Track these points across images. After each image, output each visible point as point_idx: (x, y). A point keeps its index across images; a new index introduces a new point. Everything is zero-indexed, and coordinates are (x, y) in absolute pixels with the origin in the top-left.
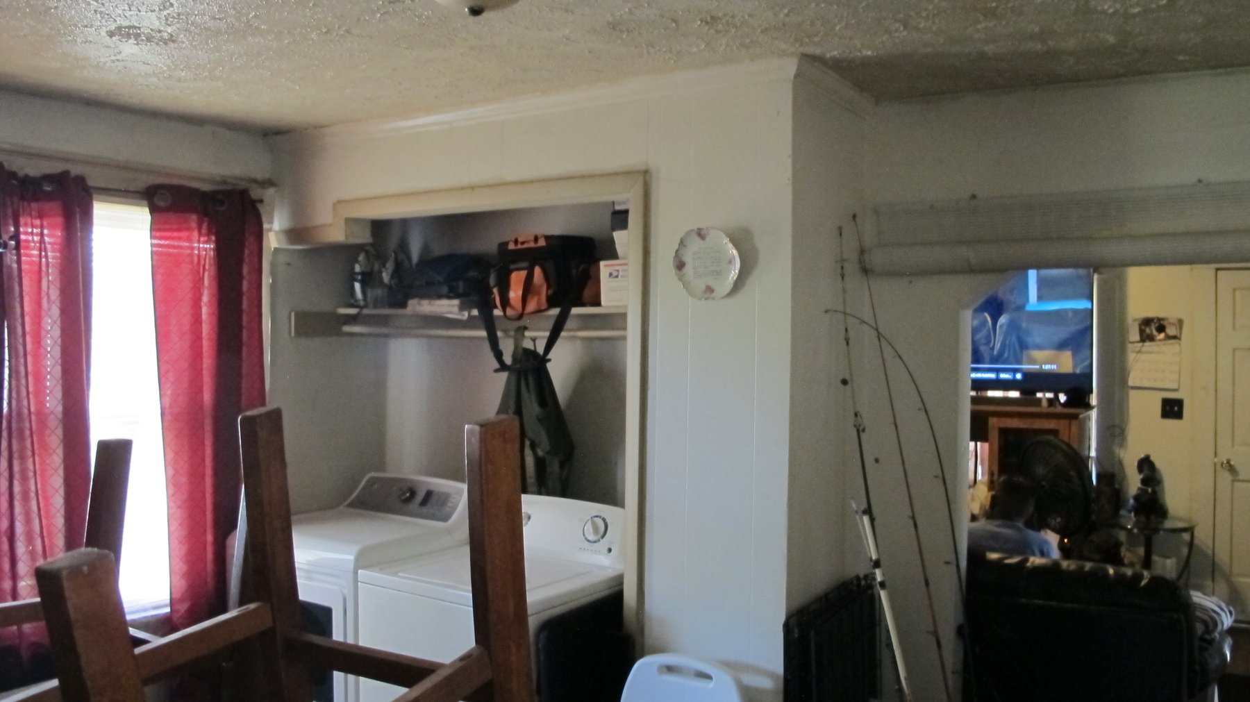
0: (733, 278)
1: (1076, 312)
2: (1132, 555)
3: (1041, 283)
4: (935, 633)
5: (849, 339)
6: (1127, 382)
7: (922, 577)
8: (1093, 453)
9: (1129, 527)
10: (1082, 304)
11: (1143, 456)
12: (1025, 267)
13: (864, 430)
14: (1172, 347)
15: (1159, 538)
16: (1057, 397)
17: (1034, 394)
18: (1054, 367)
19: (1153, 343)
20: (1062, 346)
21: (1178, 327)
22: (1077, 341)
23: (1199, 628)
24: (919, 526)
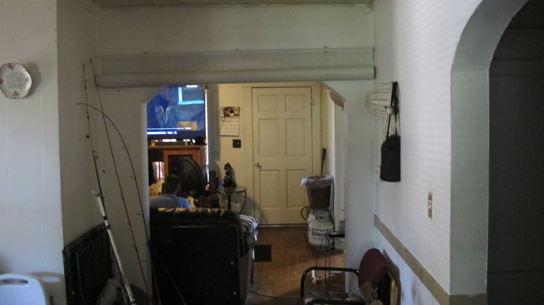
0: (28, 88)
1: (198, 105)
2: (223, 203)
3: (184, 93)
4: (135, 246)
5: (89, 117)
6: (219, 133)
7: (128, 222)
8: (207, 163)
9: (222, 192)
10: (200, 102)
11: (226, 163)
12: (176, 86)
13: (97, 158)
14: (236, 119)
15: (234, 196)
16: (191, 141)
17: (182, 140)
18: (190, 128)
19: (229, 117)
20: (193, 119)
21: (238, 111)
22: (199, 117)
23: (244, 229)
24: (125, 199)
